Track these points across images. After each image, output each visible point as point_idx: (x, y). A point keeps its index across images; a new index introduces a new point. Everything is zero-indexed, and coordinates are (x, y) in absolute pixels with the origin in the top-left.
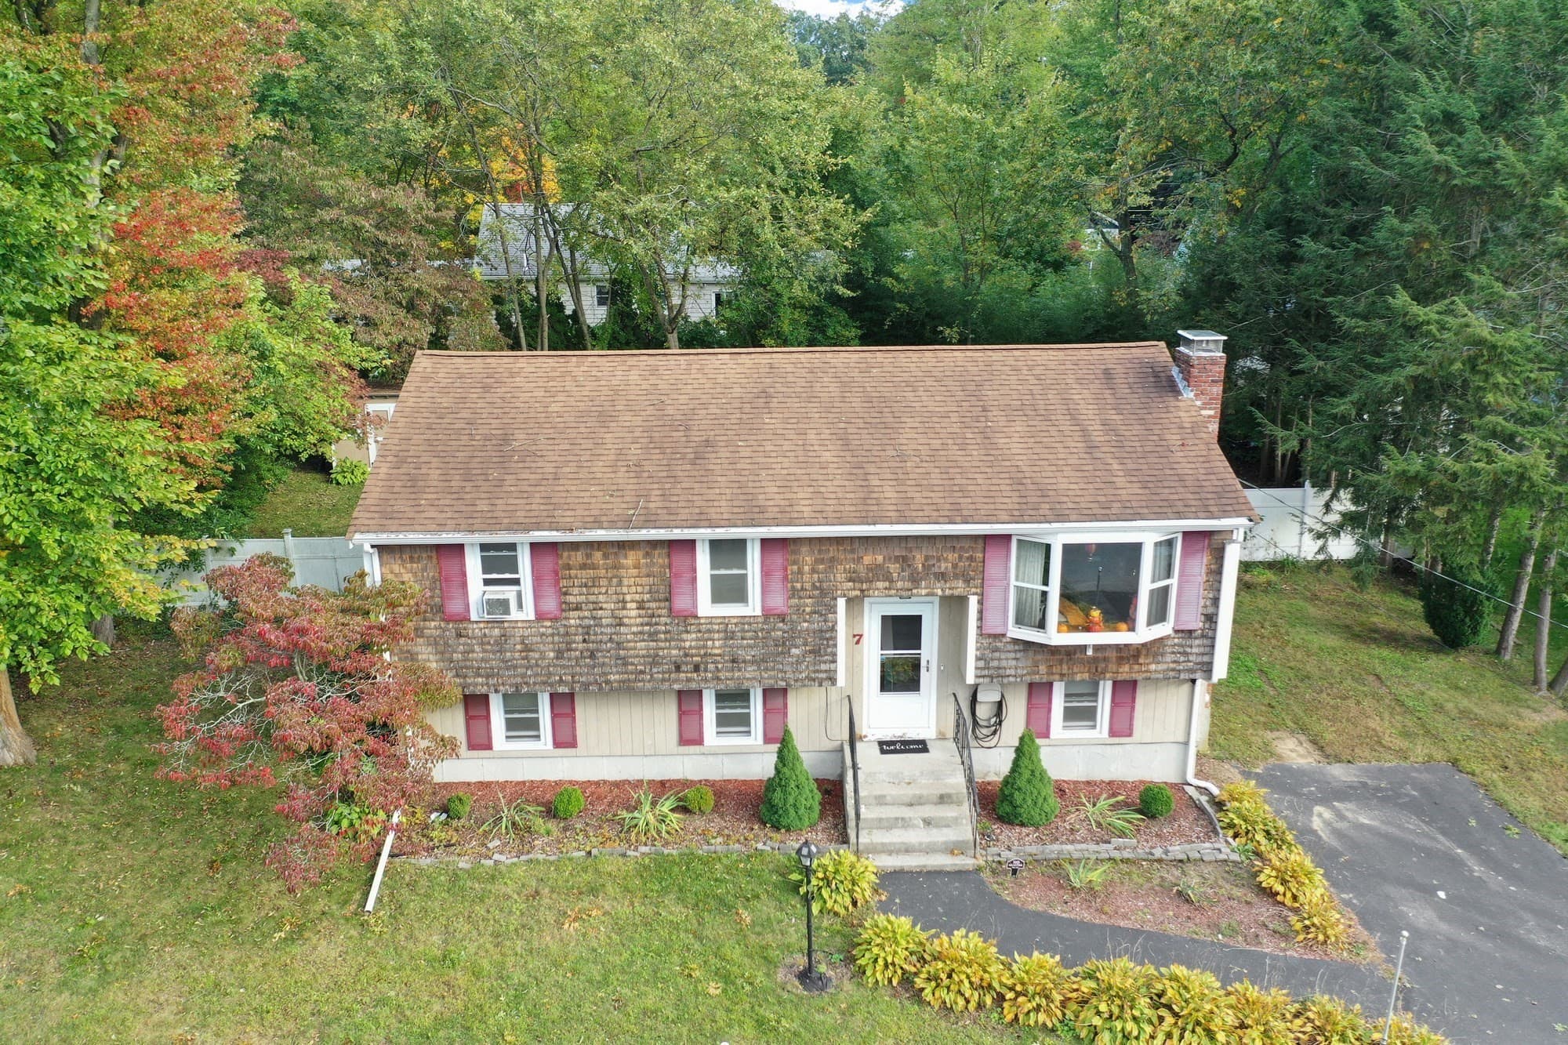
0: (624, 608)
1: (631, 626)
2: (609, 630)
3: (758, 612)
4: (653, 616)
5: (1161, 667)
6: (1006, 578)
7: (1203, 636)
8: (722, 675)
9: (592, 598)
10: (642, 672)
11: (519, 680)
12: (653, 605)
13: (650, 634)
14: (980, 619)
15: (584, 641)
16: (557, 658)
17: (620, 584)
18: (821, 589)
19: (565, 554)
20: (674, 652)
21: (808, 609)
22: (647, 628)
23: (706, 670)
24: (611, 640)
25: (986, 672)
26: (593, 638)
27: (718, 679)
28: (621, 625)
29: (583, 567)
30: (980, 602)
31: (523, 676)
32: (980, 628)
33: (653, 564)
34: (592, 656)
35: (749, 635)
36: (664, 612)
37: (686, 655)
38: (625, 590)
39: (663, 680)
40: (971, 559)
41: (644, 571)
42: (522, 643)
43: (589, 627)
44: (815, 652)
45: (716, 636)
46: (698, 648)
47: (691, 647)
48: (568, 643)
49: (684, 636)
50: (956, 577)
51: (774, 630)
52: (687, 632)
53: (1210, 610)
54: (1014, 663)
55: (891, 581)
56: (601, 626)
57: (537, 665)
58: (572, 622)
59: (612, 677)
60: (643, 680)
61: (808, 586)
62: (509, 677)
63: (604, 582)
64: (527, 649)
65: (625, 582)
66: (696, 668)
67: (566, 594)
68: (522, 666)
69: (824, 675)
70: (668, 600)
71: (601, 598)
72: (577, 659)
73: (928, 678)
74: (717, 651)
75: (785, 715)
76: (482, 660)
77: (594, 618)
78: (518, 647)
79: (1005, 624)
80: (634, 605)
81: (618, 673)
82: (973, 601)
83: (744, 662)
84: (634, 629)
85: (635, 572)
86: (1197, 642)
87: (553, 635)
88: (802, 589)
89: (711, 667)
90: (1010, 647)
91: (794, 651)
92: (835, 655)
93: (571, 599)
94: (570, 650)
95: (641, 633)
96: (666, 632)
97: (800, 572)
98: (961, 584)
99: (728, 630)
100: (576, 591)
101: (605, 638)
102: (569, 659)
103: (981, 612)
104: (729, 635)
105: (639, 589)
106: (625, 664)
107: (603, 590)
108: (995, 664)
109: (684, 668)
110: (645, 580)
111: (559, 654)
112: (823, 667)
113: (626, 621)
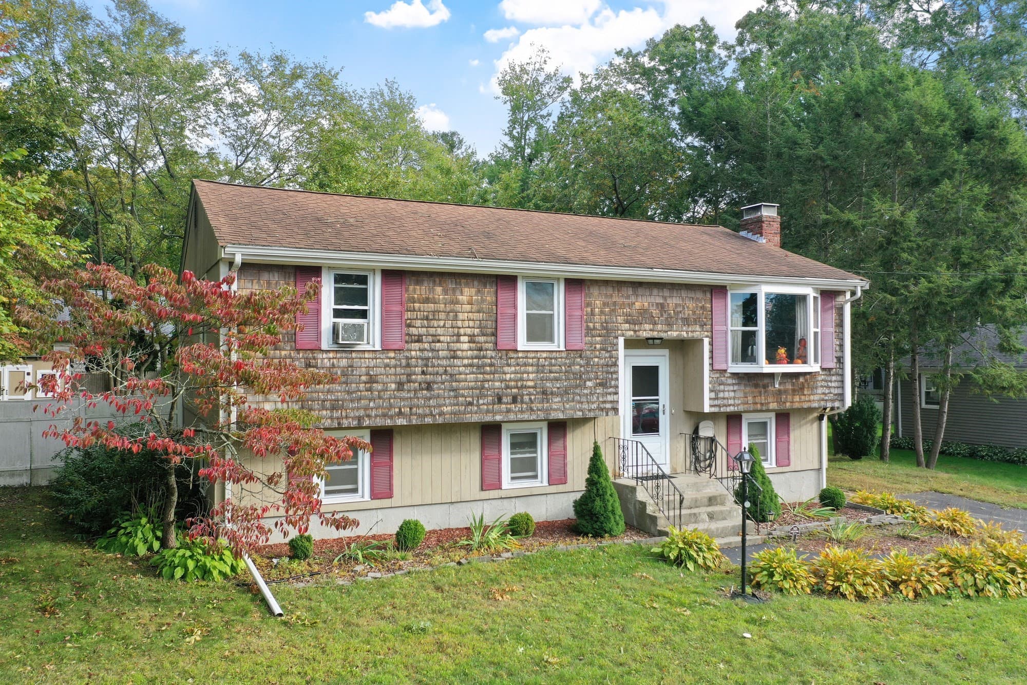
0: (458, 341)
1: (463, 358)
2: (444, 362)
3: (562, 348)
4: (480, 350)
5: (816, 397)
6: (726, 325)
7: (837, 374)
8: (534, 406)
9: (432, 331)
10: (471, 404)
11: (362, 413)
12: (482, 339)
13: (478, 367)
14: (712, 358)
15: (423, 373)
16: (398, 390)
17: (456, 318)
18: (606, 329)
19: (411, 288)
20: (497, 384)
21: (598, 346)
22: (475, 361)
23: (522, 402)
24: (446, 372)
25: (716, 402)
26: (430, 369)
27: (532, 410)
28: (455, 357)
29: (427, 301)
30: (711, 344)
31: (366, 408)
32: (712, 365)
33: (483, 301)
34: (429, 387)
35: (554, 368)
36: (490, 346)
37: (507, 387)
38: (460, 324)
39: (488, 411)
40: (703, 308)
41: (475, 308)
42: (368, 374)
43: (428, 359)
44: (603, 385)
45: (530, 369)
46: (516, 381)
47: (511, 380)
48: (409, 375)
49: (506, 369)
50: (695, 322)
51: (574, 364)
52: (509, 365)
53: (839, 354)
54: (732, 394)
55: (655, 324)
56: (438, 358)
57: (380, 398)
58: (413, 353)
59: (445, 409)
60: (471, 413)
61: (598, 326)
62: (353, 409)
63: (442, 316)
64: (372, 380)
65: (460, 316)
66: (514, 400)
67: (409, 326)
68: (365, 398)
69: (608, 406)
70: (495, 334)
71: (440, 331)
72: (415, 390)
73: (664, 421)
74: (531, 384)
75: (565, 456)
76: (329, 391)
77: (432, 350)
78: (364, 378)
79: (726, 362)
80: (465, 339)
81: (451, 405)
82: (706, 341)
83: (552, 393)
84: (466, 362)
85: (468, 307)
86: (834, 378)
87: (395, 367)
88: (595, 328)
89: (526, 398)
90: (730, 381)
91: (589, 384)
92: (617, 387)
93: (414, 331)
94: (409, 381)
95: (471, 365)
96: (491, 365)
97: (593, 314)
98: (698, 328)
99: (541, 364)
100: (418, 323)
101: (441, 370)
102: (409, 391)
103: (712, 352)
104: (540, 368)
105: (471, 323)
106: (456, 397)
107: (442, 323)
108: (721, 395)
109: (504, 400)
110: (476, 316)
111: (400, 385)
112: (610, 398)
113: (459, 353)
